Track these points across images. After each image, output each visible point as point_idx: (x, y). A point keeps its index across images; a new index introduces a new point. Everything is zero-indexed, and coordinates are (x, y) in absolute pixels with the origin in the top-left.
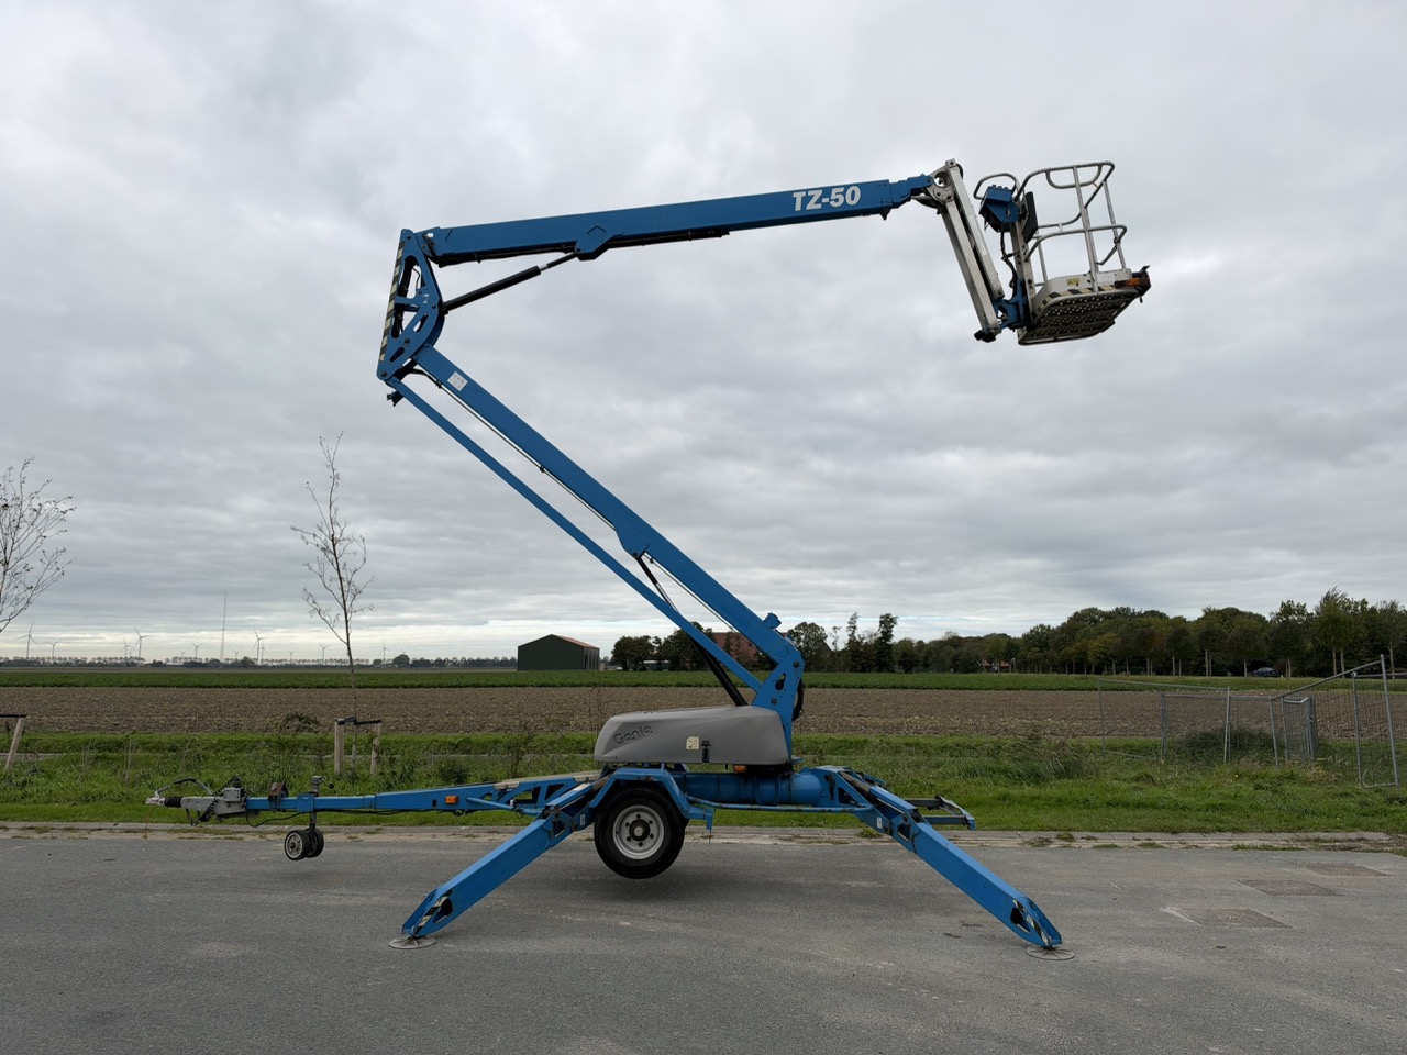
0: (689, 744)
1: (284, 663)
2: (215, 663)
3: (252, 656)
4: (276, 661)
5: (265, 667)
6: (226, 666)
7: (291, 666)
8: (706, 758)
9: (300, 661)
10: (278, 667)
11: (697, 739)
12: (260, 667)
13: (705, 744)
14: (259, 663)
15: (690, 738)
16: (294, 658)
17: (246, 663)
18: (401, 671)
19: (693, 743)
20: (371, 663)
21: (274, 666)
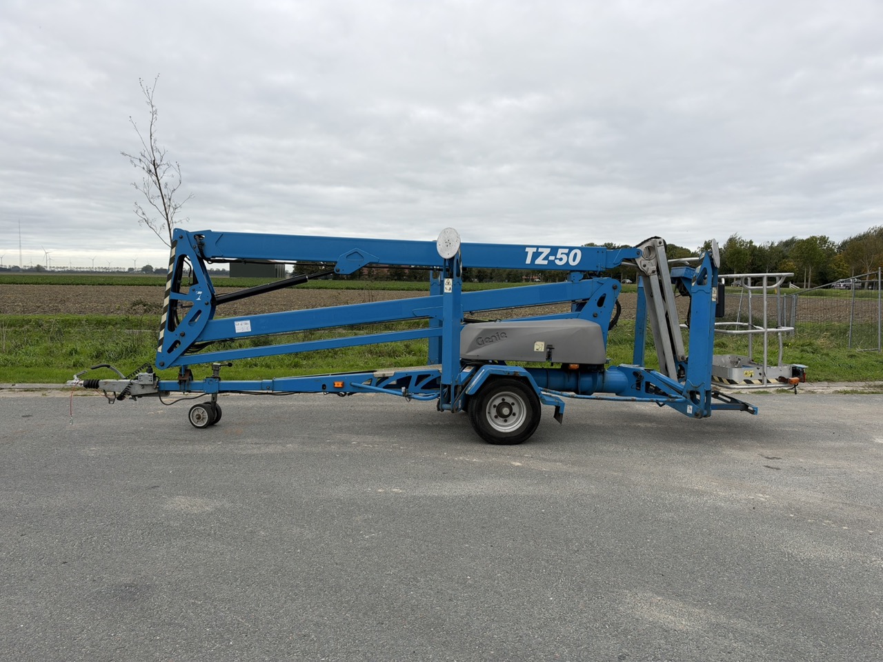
0: (536, 347)
1: (66, 269)
2: (16, 269)
3: (43, 264)
4: (60, 268)
5: (53, 271)
6: (24, 271)
7: (71, 271)
8: (549, 357)
9: (77, 268)
10: (62, 272)
11: (543, 343)
12: (49, 272)
13: (549, 348)
14: (48, 269)
15: (538, 343)
16: (72, 266)
17: (39, 269)
18: (147, 276)
19: (540, 347)
20: (126, 270)
21: (59, 272)
